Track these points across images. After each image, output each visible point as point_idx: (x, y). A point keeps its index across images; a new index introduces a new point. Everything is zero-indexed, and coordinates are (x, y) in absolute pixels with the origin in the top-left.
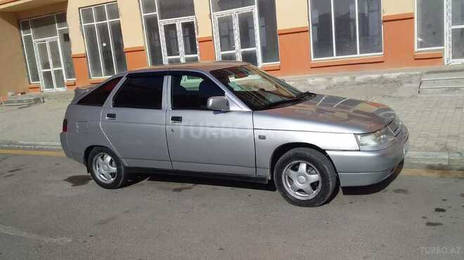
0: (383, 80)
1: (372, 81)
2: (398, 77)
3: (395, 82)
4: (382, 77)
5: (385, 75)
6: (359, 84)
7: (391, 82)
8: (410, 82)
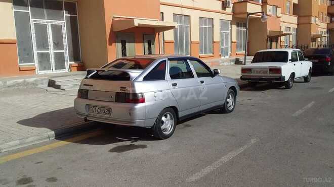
0: (26, 83)
1: (18, 84)
2: (35, 81)
3: (33, 84)
4: (25, 81)
5: (27, 80)
6: (9, 87)
7: (31, 84)
8: (42, 84)
